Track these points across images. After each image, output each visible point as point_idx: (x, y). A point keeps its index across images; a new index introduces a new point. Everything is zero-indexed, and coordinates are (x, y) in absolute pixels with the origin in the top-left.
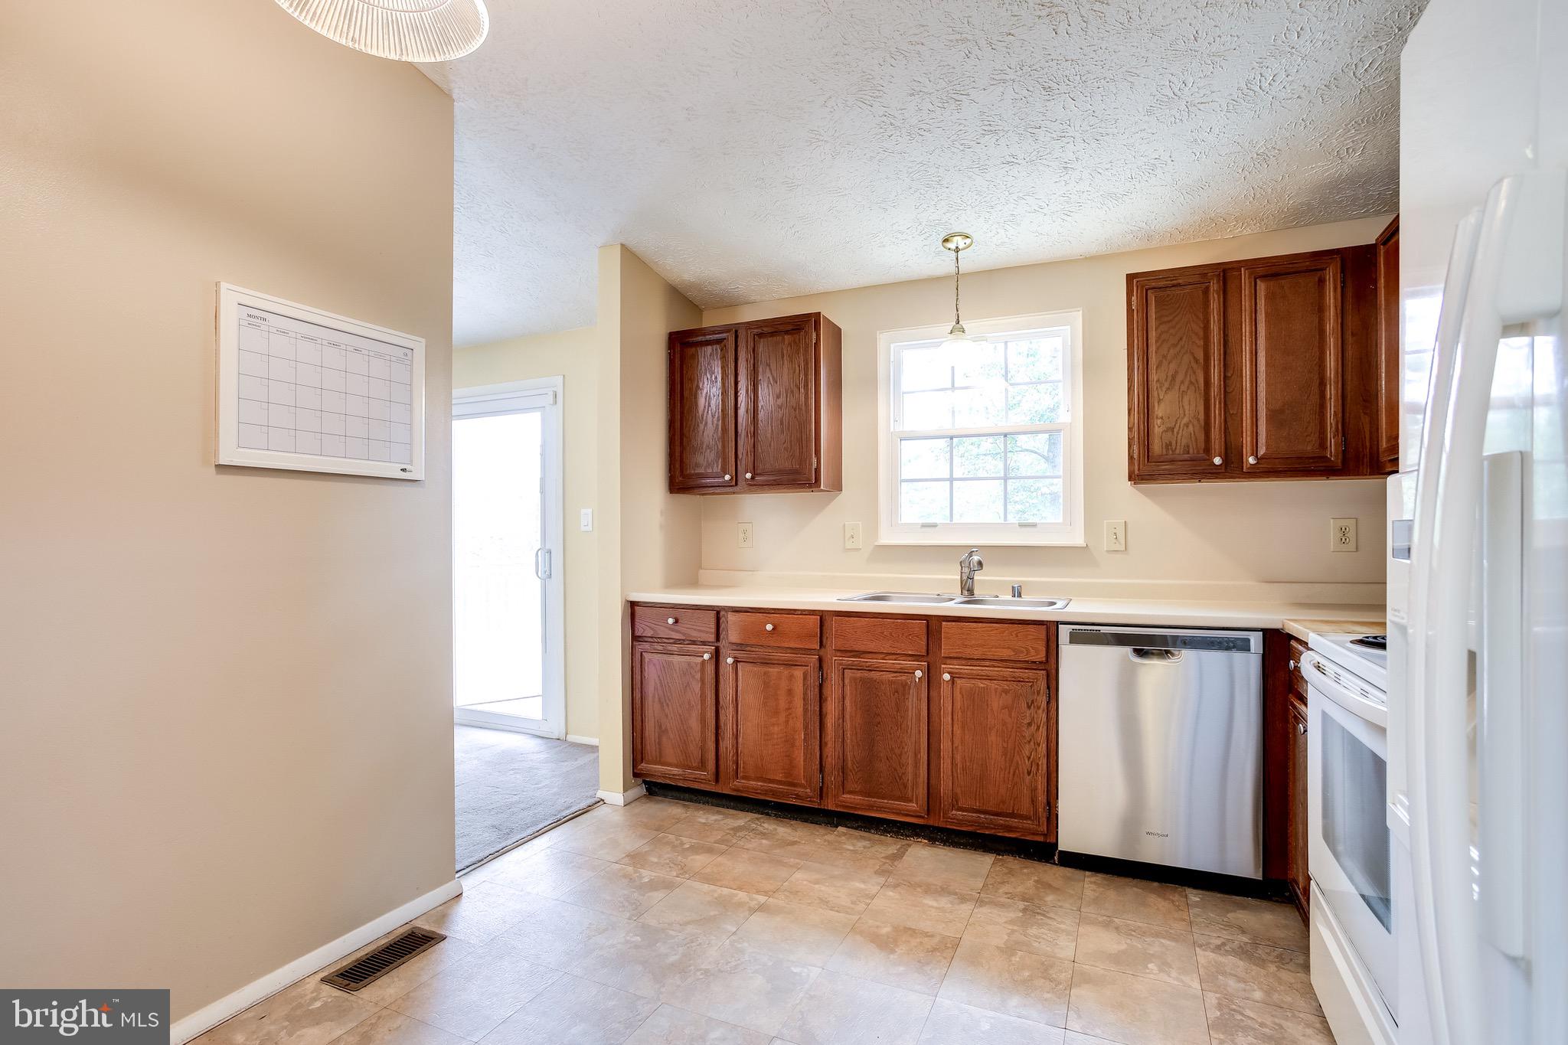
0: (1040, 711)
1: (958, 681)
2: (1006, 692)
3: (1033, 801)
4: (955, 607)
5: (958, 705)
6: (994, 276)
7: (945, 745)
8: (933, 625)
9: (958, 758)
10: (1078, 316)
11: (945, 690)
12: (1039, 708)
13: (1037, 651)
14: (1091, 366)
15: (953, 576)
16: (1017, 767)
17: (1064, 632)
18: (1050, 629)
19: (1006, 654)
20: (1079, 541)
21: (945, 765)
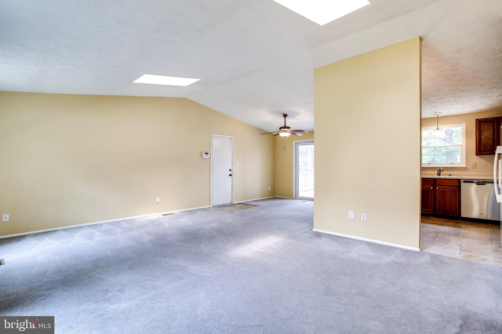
0: (457, 194)
1: (440, 189)
2: (450, 191)
3: (456, 209)
4: (436, 177)
5: (440, 193)
6: (444, 117)
7: (437, 200)
8: (435, 180)
9: (440, 202)
10: (464, 125)
11: (437, 191)
12: (457, 193)
13: (456, 184)
14: (467, 134)
15: (436, 172)
16: (452, 203)
17: (462, 181)
18: (459, 181)
19: (450, 185)
20: (464, 166)
21: (437, 203)
